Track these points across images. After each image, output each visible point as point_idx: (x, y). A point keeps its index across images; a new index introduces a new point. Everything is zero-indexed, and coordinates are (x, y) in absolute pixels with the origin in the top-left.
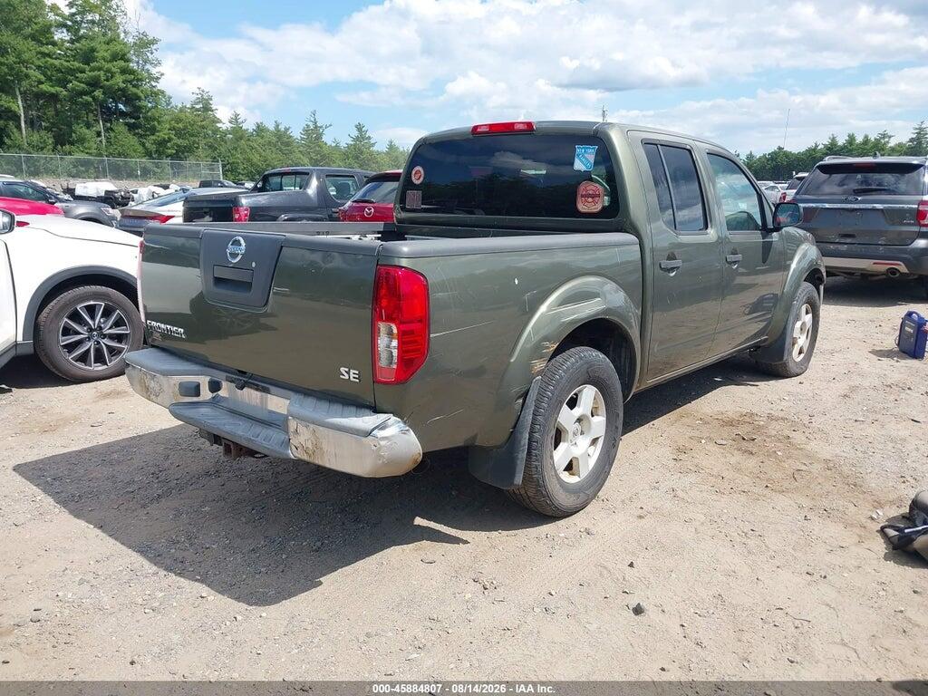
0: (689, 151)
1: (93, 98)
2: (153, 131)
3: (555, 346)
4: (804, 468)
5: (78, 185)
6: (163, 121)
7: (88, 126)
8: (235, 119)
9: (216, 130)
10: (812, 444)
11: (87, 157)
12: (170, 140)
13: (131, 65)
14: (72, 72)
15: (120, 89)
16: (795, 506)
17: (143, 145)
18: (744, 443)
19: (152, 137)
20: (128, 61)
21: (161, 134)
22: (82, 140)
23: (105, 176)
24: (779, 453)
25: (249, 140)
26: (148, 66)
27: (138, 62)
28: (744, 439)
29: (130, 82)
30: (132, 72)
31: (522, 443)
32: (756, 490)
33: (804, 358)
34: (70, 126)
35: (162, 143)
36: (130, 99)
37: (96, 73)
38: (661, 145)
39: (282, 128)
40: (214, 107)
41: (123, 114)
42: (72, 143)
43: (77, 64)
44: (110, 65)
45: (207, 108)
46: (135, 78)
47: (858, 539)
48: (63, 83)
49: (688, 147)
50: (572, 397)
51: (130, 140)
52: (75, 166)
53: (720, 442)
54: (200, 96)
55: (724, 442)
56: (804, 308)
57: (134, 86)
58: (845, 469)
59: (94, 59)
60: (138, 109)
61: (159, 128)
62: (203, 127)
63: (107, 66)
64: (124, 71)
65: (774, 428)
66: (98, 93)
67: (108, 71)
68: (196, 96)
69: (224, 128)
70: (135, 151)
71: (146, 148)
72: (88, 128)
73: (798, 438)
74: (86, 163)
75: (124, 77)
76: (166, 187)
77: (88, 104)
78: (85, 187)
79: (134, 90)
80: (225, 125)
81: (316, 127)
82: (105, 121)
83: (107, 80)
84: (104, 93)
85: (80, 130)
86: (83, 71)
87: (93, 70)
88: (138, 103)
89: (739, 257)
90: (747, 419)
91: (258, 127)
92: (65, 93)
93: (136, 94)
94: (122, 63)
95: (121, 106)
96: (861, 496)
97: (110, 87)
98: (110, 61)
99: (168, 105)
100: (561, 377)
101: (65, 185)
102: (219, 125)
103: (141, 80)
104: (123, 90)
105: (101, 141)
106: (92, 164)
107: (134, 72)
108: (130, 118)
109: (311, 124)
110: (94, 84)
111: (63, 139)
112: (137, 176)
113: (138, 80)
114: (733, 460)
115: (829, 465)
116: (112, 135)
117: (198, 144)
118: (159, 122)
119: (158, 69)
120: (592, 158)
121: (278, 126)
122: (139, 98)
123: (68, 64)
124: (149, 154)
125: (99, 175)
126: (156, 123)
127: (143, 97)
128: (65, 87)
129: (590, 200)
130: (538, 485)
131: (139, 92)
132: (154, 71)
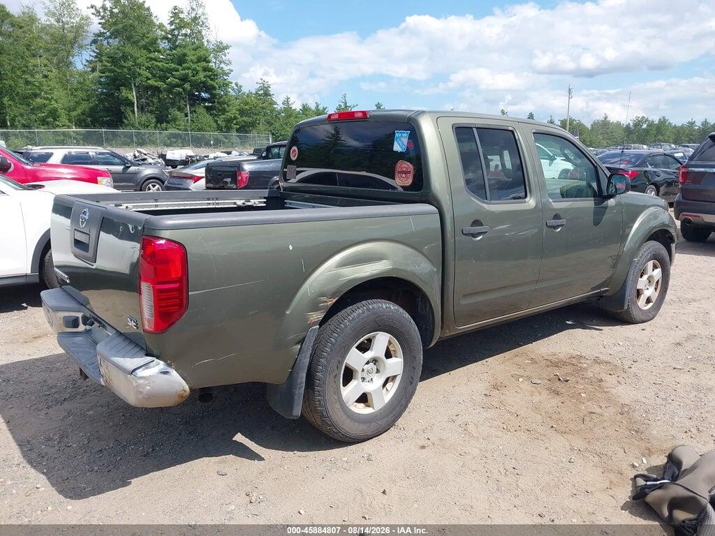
0: (512, 132)
1: (183, 89)
2: (224, 111)
3: (334, 301)
4: (599, 410)
5: (168, 152)
6: (231, 104)
7: (180, 109)
8: (287, 101)
9: (273, 110)
10: (620, 388)
11: (177, 132)
12: (235, 118)
13: (211, 64)
14: (170, 71)
15: (201, 82)
16: (568, 447)
17: (216, 121)
18: (558, 384)
19: (224, 116)
20: (209, 62)
21: (229, 114)
22: (175, 120)
23: (188, 145)
24: (583, 395)
25: (296, 117)
26: (222, 65)
27: (215, 63)
28: (559, 380)
29: (209, 77)
30: (211, 70)
31: (299, 381)
32: (540, 429)
33: (652, 307)
34: (167, 110)
35: (229, 121)
36: (209, 89)
37: (186, 71)
38: (477, 128)
39: (321, 107)
40: (271, 93)
41: (204, 100)
42: (168, 122)
43: (173, 65)
44: (196, 66)
45: (267, 94)
46: (212, 74)
47: (607, 485)
48: (163, 79)
49: (510, 128)
50: (363, 342)
51: (207, 118)
52: (169, 138)
53: (534, 381)
54: (262, 85)
55: (539, 382)
56: (650, 264)
57: (212, 80)
58: (637, 416)
59: (185, 61)
60: (213, 96)
61: (228, 109)
62: (263, 108)
63: (194, 66)
64: (205, 69)
65: (594, 371)
66: (187, 86)
67: (195, 69)
68: (259, 85)
69: (279, 108)
70: (210, 126)
71: (218, 125)
72: (179, 110)
73: (610, 381)
74: (175, 136)
75: (205, 74)
76: (229, 153)
77: (180, 93)
78: (173, 153)
79: (212, 82)
80: (279, 105)
81: (346, 106)
82: (191, 106)
83: (193, 76)
84: (191, 85)
85: (175, 112)
86: (177, 71)
87: (184, 69)
88: (214, 92)
89: (563, 221)
90: (574, 361)
91: (304, 107)
92: (165, 86)
93: (213, 85)
94: (204, 64)
95: (203, 94)
96: (637, 442)
97: (195, 81)
98: (196, 63)
99: (239, 92)
100: (346, 326)
101: (160, 151)
102: (275, 106)
103: (217, 75)
104: (204, 83)
105: (188, 120)
106: (181, 136)
107: (212, 69)
108: (209, 103)
109: (342, 104)
110: (184, 79)
111: (162, 119)
112: (211, 146)
113: (214, 75)
114: (536, 398)
115: (624, 410)
116: (195, 115)
117: (259, 120)
118: (228, 105)
119: (229, 67)
120: (405, 141)
121: (318, 106)
122: (214, 88)
123: (167, 65)
124: (220, 129)
125: (184, 144)
126: (226, 106)
127: (217, 87)
128: (165, 82)
129: (404, 175)
130: (322, 416)
131: (215, 84)
132: (226, 68)
